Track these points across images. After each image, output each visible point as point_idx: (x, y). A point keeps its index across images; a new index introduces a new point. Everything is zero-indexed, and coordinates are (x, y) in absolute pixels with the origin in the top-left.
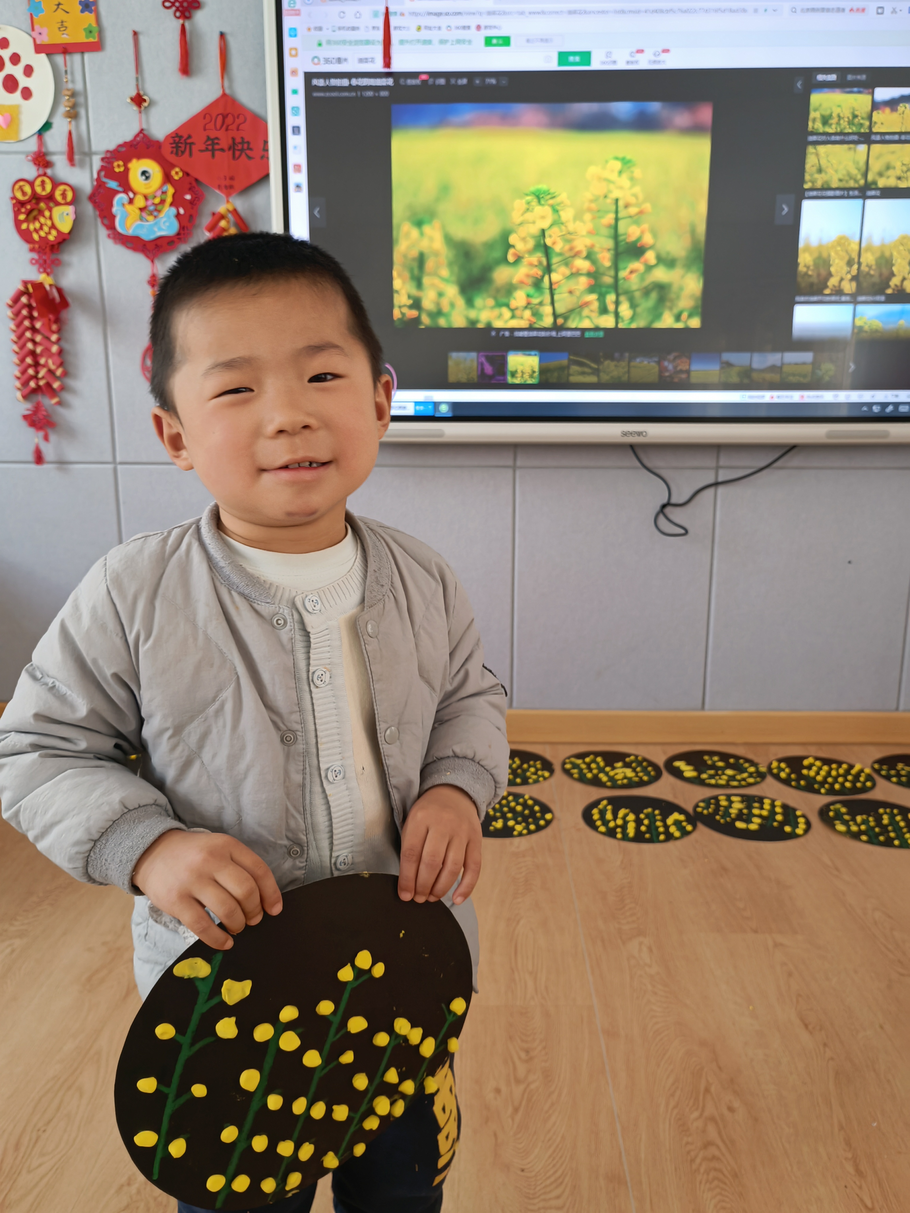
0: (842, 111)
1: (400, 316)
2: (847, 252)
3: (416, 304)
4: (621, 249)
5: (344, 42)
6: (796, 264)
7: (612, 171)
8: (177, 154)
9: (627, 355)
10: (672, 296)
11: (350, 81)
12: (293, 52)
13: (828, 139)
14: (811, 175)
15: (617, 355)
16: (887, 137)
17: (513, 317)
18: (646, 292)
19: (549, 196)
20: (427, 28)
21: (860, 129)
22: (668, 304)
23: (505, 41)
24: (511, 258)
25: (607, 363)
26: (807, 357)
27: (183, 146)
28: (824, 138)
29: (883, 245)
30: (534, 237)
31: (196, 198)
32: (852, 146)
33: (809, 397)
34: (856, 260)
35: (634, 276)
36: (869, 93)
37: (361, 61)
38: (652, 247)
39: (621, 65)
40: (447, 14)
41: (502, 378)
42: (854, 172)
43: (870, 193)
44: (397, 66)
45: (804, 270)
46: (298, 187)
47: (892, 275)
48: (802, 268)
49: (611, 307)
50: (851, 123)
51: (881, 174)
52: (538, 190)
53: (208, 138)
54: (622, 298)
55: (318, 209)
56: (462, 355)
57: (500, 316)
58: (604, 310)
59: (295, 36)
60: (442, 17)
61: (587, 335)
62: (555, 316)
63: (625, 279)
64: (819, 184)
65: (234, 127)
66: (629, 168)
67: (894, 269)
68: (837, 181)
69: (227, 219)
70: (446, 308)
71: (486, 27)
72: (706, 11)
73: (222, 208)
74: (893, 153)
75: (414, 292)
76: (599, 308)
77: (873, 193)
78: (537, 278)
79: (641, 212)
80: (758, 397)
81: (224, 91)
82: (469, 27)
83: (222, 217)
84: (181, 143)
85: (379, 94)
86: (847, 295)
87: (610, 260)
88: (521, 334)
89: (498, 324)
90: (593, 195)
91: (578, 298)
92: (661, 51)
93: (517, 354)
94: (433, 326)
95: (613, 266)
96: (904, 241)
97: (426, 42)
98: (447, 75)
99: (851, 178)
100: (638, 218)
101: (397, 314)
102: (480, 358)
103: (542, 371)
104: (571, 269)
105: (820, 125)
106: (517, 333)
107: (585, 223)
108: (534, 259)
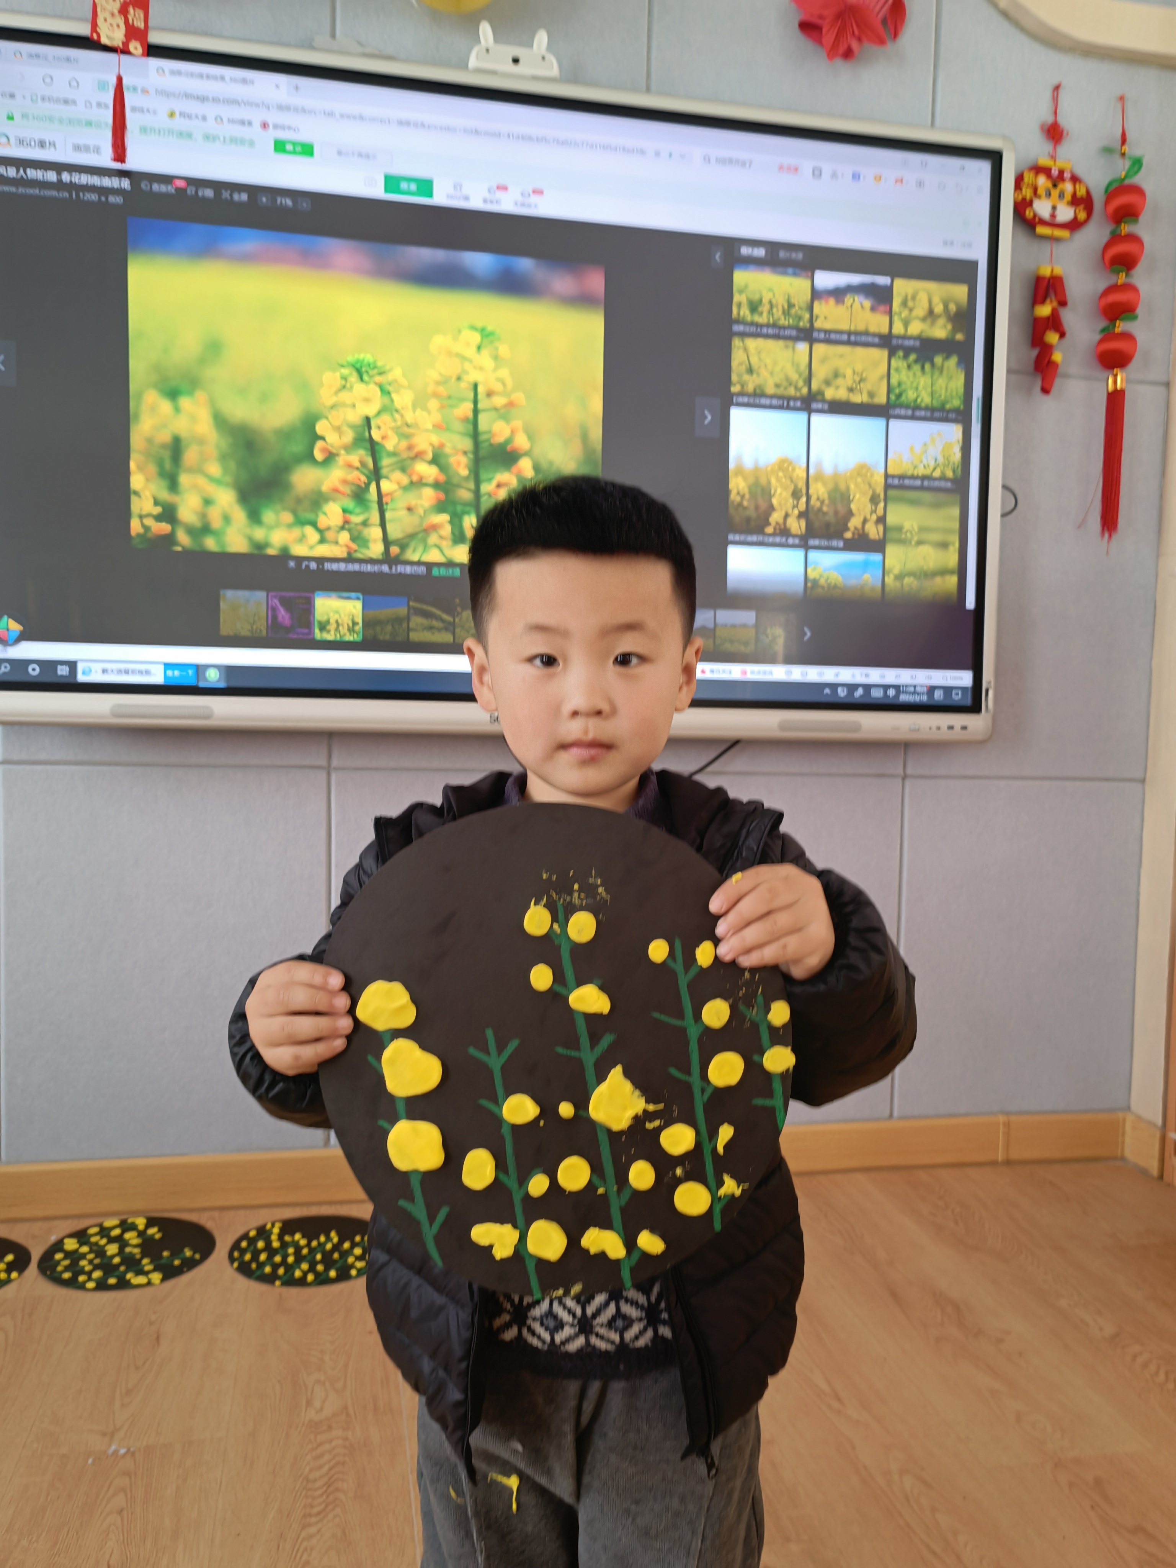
0: (775, 297)
1: (142, 531)
2: (791, 479)
3: (169, 514)
4: (482, 453)
5: (51, 119)
6: (727, 491)
7: (468, 344)
11: (59, 174)
13: (758, 331)
16: (833, 336)
17: (322, 541)
19: (375, 371)
20: (183, 115)
21: (798, 322)
23: (307, 150)
24: (319, 456)
26: (748, 617)
28: (753, 329)
29: (836, 474)
30: (352, 427)
32: (790, 343)
33: (752, 672)
34: (804, 491)
36: (807, 277)
37: (77, 148)
38: (527, 454)
39: (476, 203)
40: (216, 100)
41: (306, 631)
42: (794, 376)
43: (814, 406)
44: (135, 161)
45: (738, 499)
47: (850, 514)
48: (734, 497)
50: (786, 313)
51: (828, 383)
52: (358, 361)
55: (3, 357)
56: (242, 594)
57: (302, 539)
58: (460, 539)
60: (206, 102)
61: (435, 572)
62: (387, 542)
63: (490, 495)
64: (750, 388)
66: (492, 342)
67: (853, 507)
68: (773, 386)
70: (216, 523)
71: (276, 127)
72: (592, 146)
74: (841, 356)
75: (165, 495)
76: (453, 533)
77: (819, 406)
78: (359, 486)
79: (511, 404)
82: (250, 123)
85: (107, 199)
86: (795, 536)
87: (467, 466)
88: (335, 567)
89: (299, 550)
90: (441, 374)
91: (422, 518)
92: (531, 192)
93: (329, 597)
94: (197, 548)
95: (472, 476)
96: (862, 470)
97: (181, 134)
98: (218, 186)
99: (790, 384)
100: (506, 412)
101: (136, 527)
102: (272, 601)
103: (366, 624)
104: (410, 476)
105: (748, 313)
106: (329, 564)
107: (429, 412)
108: (354, 458)
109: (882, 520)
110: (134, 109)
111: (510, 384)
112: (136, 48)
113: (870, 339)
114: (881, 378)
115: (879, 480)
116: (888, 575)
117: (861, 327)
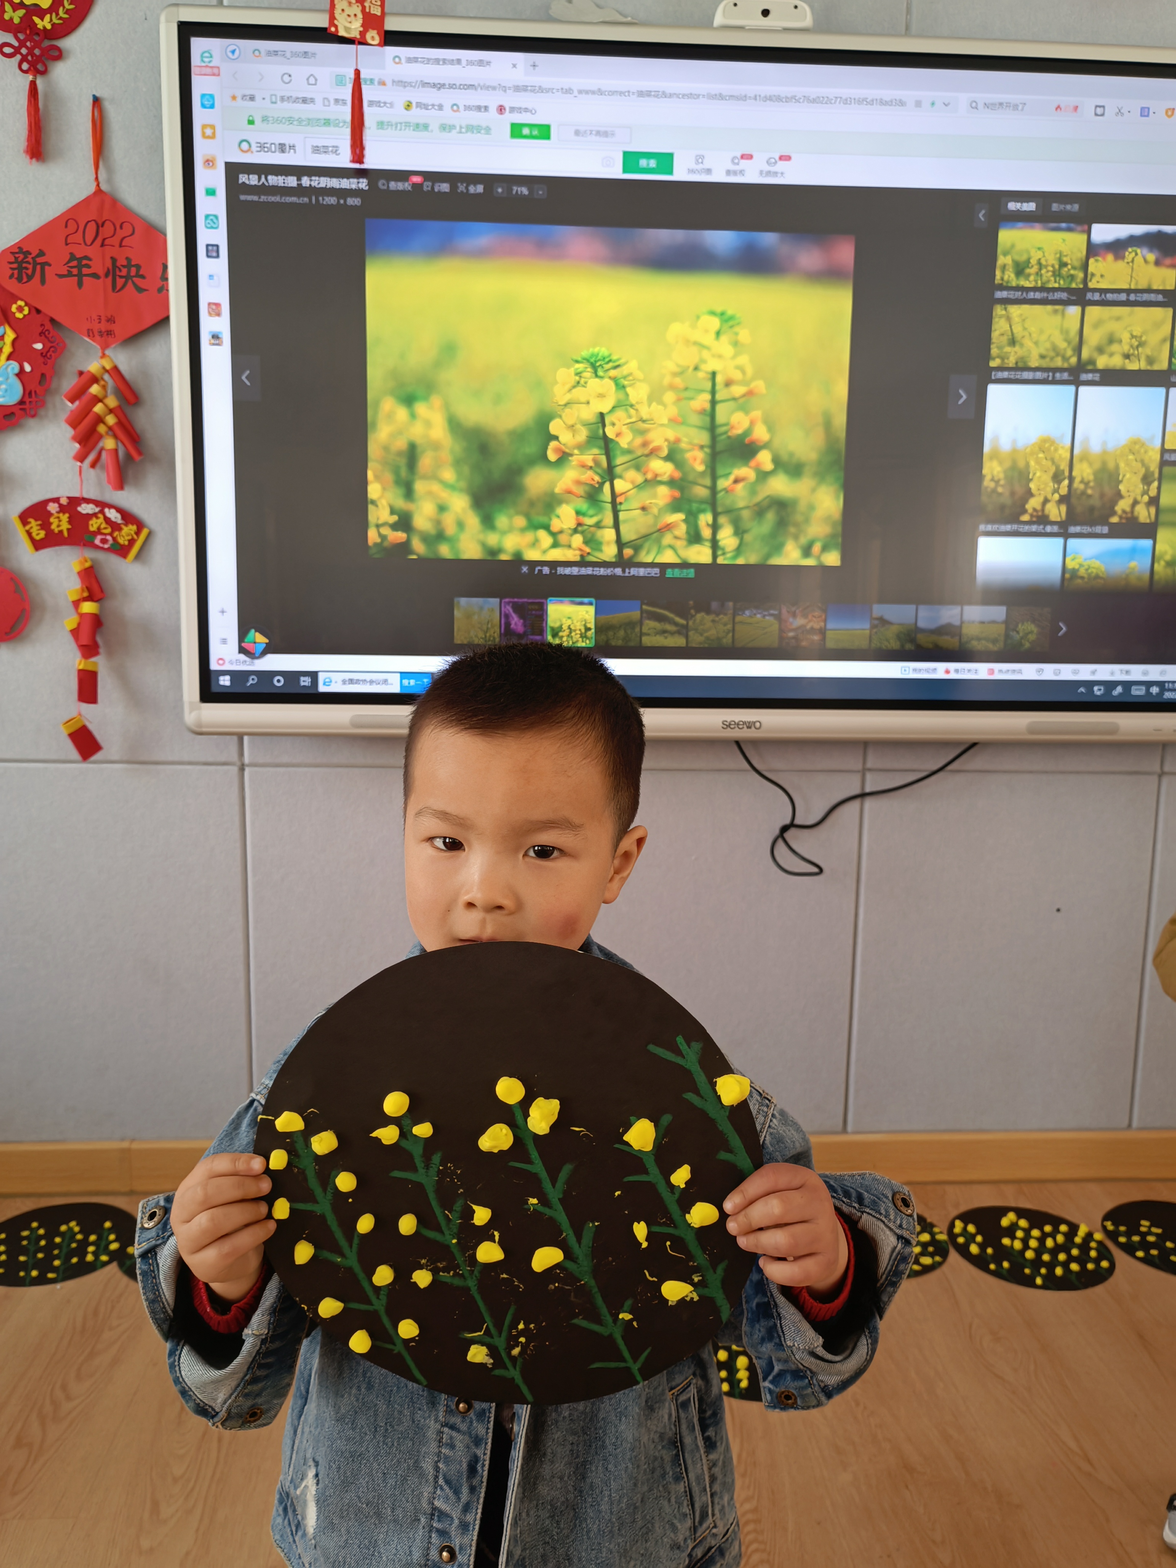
0: (1044, 256)
1: (379, 540)
2: (1053, 461)
3: (404, 522)
4: (719, 447)
5: (290, 120)
6: (980, 477)
7: (706, 331)
8: (19, 279)
9: (731, 604)
10: (799, 518)
11: (299, 179)
12: (209, 132)
13: (1023, 297)
14: (1000, 348)
15: (714, 605)
16: (1110, 296)
18: (759, 511)
19: (611, 365)
20: (419, 105)
21: (1071, 283)
22: (792, 530)
23: (543, 132)
24: (552, 456)
25: (699, 616)
26: (999, 612)
27: (30, 267)
28: (1018, 294)
29: (1105, 452)
30: (586, 424)
31: (51, 347)
32: (1057, 307)
33: (1000, 671)
34: (1067, 474)
35: (740, 486)
36: (1083, 231)
37: (316, 150)
38: (766, 446)
39: (719, 176)
40: (452, 86)
42: (1063, 345)
43: (1084, 377)
44: (373, 161)
45: (992, 485)
46: (216, 337)
47: (1119, 496)
48: (987, 483)
49: (707, 533)
50: (1056, 274)
51: (1100, 350)
52: (592, 355)
53: (72, 257)
54: (722, 520)
55: (248, 372)
56: (475, 602)
57: (535, 543)
58: (695, 538)
59: (212, 106)
60: (442, 90)
61: (669, 573)
62: (620, 543)
63: (726, 490)
64: (1011, 362)
65: (115, 241)
66: (731, 327)
67: (1122, 487)
68: (1037, 357)
69: (102, 383)
70: (450, 529)
71: (512, 109)
72: (846, 101)
73: (94, 367)
74: (1118, 319)
75: (401, 503)
76: (688, 533)
77: (1090, 376)
78: (592, 487)
79: (750, 393)
80: (927, 671)
81: (98, 185)
82: (486, 108)
83: (94, 380)
84: (28, 262)
85: (345, 201)
86: (1053, 523)
87: (703, 462)
88: (567, 571)
89: (532, 555)
90: (678, 365)
91: (656, 517)
92: (777, 158)
93: (561, 602)
94: (431, 556)
95: (709, 471)
96: (1135, 447)
97: (418, 127)
98: (453, 178)
99: (1058, 355)
100: (745, 402)
101: (373, 536)
102: (505, 607)
103: (600, 629)
104: (645, 474)
105: (1013, 276)
106: (562, 569)
107: (665, 406)
108: (588, 459)
109: (1154, 501)
110: (371, 103)
111: (750, 371)
112: (373, 38)
113: (1152, 297)
114: (1164, 340)
115: (1154, 457)
116: (1159, 562)
117: (1142, 285)
